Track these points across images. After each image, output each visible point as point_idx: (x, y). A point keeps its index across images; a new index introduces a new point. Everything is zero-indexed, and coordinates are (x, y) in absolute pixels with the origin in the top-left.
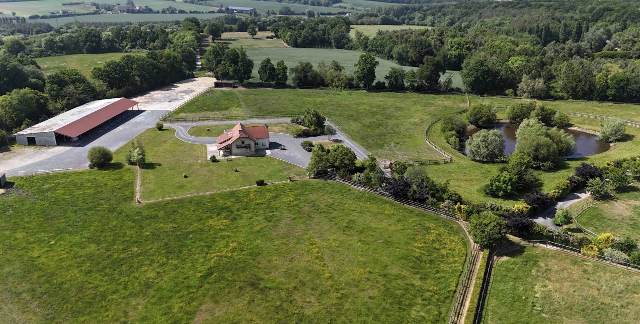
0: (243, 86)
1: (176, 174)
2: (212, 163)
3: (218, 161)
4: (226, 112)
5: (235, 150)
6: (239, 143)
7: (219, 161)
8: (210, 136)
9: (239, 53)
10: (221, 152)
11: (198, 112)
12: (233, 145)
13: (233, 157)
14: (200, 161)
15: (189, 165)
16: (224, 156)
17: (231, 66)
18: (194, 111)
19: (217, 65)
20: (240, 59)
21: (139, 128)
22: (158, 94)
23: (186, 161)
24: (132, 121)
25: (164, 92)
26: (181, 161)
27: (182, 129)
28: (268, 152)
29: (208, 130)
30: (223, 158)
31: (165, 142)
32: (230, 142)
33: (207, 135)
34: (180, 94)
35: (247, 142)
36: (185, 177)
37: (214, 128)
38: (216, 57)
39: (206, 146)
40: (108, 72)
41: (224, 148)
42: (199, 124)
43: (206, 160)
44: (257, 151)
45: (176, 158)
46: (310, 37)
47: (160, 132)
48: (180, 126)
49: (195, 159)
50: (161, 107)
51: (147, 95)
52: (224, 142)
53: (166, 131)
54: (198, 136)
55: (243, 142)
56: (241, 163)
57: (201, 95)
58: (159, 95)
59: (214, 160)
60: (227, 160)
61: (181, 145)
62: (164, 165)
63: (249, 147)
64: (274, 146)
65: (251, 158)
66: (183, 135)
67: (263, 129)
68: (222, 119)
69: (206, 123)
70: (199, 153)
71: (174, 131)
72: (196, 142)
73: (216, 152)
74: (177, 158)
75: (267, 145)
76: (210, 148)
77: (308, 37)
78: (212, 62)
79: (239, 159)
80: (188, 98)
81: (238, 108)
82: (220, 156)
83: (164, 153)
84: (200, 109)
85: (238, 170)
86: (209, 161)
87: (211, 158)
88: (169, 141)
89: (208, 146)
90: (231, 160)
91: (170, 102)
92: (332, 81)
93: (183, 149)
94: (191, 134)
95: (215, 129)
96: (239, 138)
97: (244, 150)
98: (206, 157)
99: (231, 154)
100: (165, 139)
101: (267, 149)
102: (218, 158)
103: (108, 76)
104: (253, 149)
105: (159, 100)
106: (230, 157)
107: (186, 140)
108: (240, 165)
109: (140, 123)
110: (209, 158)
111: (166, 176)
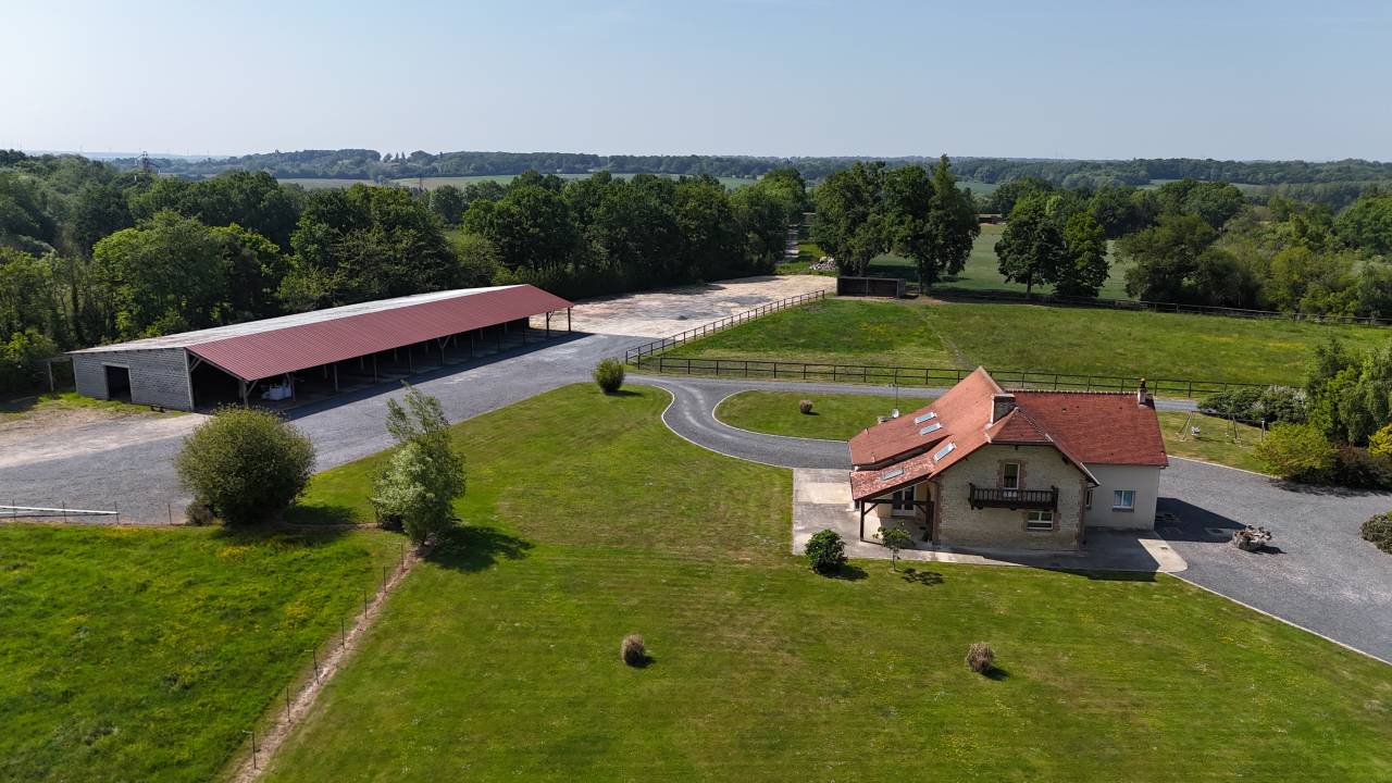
0: (935, 294)
1: (586, 625)
2: (819, 579)
3: (853, 573)
4: (884, 357)
5: (955, 515)
6: (990, 477)
7: (863, 575)
8: (816, 432)
9: (933, 180)
10: (873, 522)
11: (773, 349)
12: (946, 483)
13: (944, 557)
14: (746, 555)
15: (686, 571)
16: (890, 541)
17: (902, 222)
18: (757, 348)
19: (850, 231)
20: (935, 200)
21: (541, 379)
22: (654, 300)
23: (672, 542)
24: (529, 358)
25: (673, 297)
26: (648, 537)
27: (700, 397)
28: (1166, 556)
29: (807, 410)
30: (886, 555)
31: (608, 438)
32: (933, 463)
33: (799, 429)
34: (720, 304)
35: (1038, 475)
36: (637, 659)
37: (835, 404)
38: (848, 206)
39: (788, 481)
40: (512, 215)
41: (889, 496)
42: (769, 385)
43: (786, 552)
44: (1090, 534)
45: (624, 521)
46: (1121, 210)
47: (607, 399)
48: (695, 386)
49: (725, 542)
50: (649, 330)
51: (618, 301)
52: (894, 460)
53: (629, 398)
54: (758, 426)
55: (1010, 476)
56: (1002, 610)
57: (790, 310)
58: (655, 303)
59: (828, 557)
60: (909, 573)
61: (675, 461)
62: (547, 555)
63: (1048, 504)
64: (1181, 521)
65: (1066, 579)
66: (693, 421)
67: (1127, 412)
68: (864, 377)
69: (798, 385)
70: (752, 505)
71: (664, 399)
72: (746, 451)
73: (840, 511)
74: (634, 520)
75: (1147, 513)
76: (810, 486)
77: (1113, 209)
78: (836, 223)
79: (986, 575)
80: (742, 314)
81: (929, 350)
82: (865, 537)
83: (580, 485)
84: (783, 342)
85: (999, 662)
86: (799, 559)
87: (811, 547)
88: (626, 436)
89: (801, 476)
90: (932, 577)
91: (682, 318)
92: (1297, 290)
93: (678, 476)
94: (730, 419)
95: (838, 410)
96: (995, 442)
97: (1011, 523)
98: (786, 534)
99: (928, 534)
100: (616, 427)
101: (1147, 534)
102: (854, 551)
103: (506, 230)
104: (1068, 523)
105: (650, 314)
106: (926, 556)
107: (705, 439)
108: (1003, 624)
109: (550, 366)
110: (801, 540)
111: (525, 633)
